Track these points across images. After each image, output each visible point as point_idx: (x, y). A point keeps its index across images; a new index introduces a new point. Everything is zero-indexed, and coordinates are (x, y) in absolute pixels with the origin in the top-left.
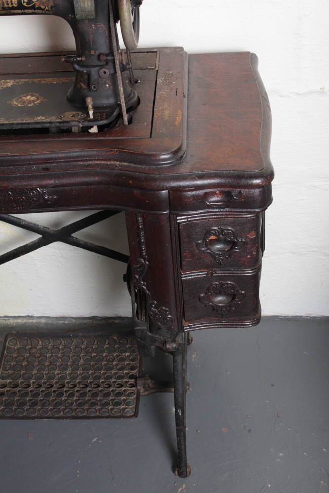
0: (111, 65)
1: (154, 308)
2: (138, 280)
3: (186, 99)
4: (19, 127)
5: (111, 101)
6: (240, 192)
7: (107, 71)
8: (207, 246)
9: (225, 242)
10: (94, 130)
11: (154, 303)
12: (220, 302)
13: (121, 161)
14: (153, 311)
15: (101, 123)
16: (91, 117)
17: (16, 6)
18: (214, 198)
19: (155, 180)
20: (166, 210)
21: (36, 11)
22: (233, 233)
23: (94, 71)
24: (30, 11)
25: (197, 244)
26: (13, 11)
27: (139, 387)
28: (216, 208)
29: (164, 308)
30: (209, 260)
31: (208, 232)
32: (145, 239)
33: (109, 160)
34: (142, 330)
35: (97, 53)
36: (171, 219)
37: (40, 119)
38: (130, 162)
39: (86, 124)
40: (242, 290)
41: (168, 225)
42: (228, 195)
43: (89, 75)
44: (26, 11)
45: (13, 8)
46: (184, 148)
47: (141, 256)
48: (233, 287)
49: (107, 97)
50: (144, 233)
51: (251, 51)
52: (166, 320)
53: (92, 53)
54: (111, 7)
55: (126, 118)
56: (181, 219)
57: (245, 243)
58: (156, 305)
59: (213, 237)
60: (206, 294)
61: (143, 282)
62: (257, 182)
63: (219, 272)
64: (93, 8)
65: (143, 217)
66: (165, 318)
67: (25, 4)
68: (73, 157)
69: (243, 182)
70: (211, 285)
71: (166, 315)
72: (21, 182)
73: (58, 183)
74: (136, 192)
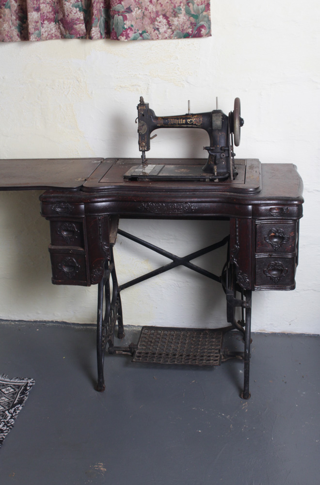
0: (227, 152)
1: (240, 275)
2: (233, 258)
3: (261, 175)
4: (181, 177)
5: (225, 171)
6: (287, 208)
7: (224, 155)
8: (269, 239)
9: (278, 237)
10: (217, 181)
11: (240, 272)
12: (274, 275)
14: (238, 277)
15: (220, 177)
16: (216, 175)
17: (184, 123)
18: (275, 211)
19: (247, 200)
20: (250, 216)
21: (194, 126)
22: (283, 232)
23: (218, 155)
24: (190, 126)
25: (265, 238)
26: (182, 126)
27: (221, 353)
28: (275, 216)
29: (245, 275)
30: (270, 248)
31: (271, 231)
32: (239, 233)
34: (231, 296)
35: (220, 146)
36: (253, 222)
37: (190, 175)
38: (234, 193)
39: (213, 177)
40: (287, 267)
41: (251, 225)
42: (281, 209)
43: (215, 157)
44: (189, 126)
45: (183, 124)
46: (261, 188)
47: (236, 244)
48: (281, 265)
49: (223, 168)
51: (294, 164)
53: (218, 146)
54: (229, 125)
55: (232, 177)
56: (257, 222)
57: (289, 238)
58: (241, 273)
59: (273, 234)
60: (267, 269)
61: (235, 259)
62: (296, 202)
63: (275, 255)
64: (221, 124)
65: (239, 220)
66: (245, 281)
67: (189, 122)
68: (207, 189)
69: (289, 202)
70: (271, 263)
71: (246, 279)
72: (181, 198)
73: (199, 200)
74: (237, 206)
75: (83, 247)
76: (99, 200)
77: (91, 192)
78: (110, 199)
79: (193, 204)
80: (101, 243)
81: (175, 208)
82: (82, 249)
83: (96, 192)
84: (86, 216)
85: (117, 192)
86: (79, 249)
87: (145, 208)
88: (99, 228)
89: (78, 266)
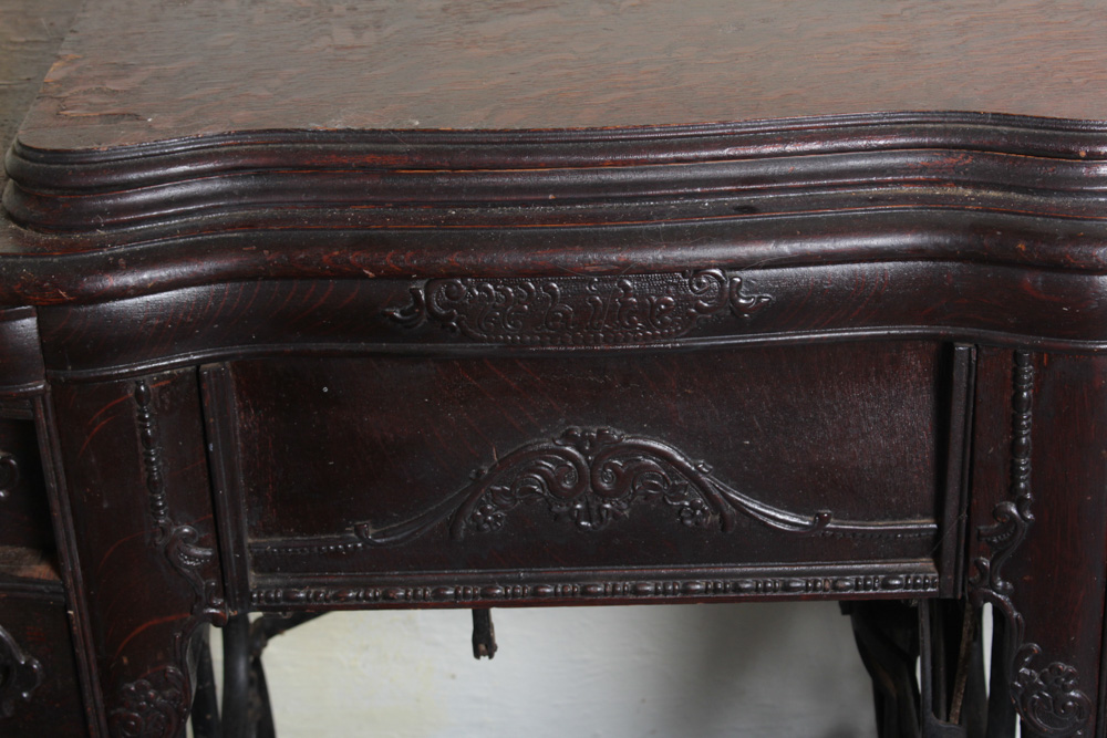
1: (1029, 666)
2: (986, 575)
11: (1029, 651)
13: (976, 186)
14: (1020, 677)
29: (1061, 665)
32: (1033, 435)
33: (939, 183)
38: (1008, 188)
47: (1013, 494)
50: (1035, 416)
52: (1064, 706)
58: (1036, 657)
61: (1004, 579)
65: (1038, 364)
66: (1058, 702)
71: (1066, 689)
72: (670, 247)
73: (786, 248)
74: (1032, 280)
75: (49, 552)
76: (130, 279)
77: (71, 229)
78: (205, 267)
79: (746, 274)
80: (164, 531)
81: (625, 304)
82: (41, 571)
83: (109, 226)
84: (51, 381)
85: (239, 214)
86: (24, 572)
87: (434, 316)
88: (142, 449)
89: (28, 666)
